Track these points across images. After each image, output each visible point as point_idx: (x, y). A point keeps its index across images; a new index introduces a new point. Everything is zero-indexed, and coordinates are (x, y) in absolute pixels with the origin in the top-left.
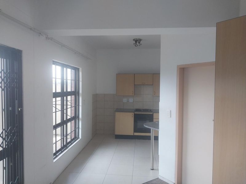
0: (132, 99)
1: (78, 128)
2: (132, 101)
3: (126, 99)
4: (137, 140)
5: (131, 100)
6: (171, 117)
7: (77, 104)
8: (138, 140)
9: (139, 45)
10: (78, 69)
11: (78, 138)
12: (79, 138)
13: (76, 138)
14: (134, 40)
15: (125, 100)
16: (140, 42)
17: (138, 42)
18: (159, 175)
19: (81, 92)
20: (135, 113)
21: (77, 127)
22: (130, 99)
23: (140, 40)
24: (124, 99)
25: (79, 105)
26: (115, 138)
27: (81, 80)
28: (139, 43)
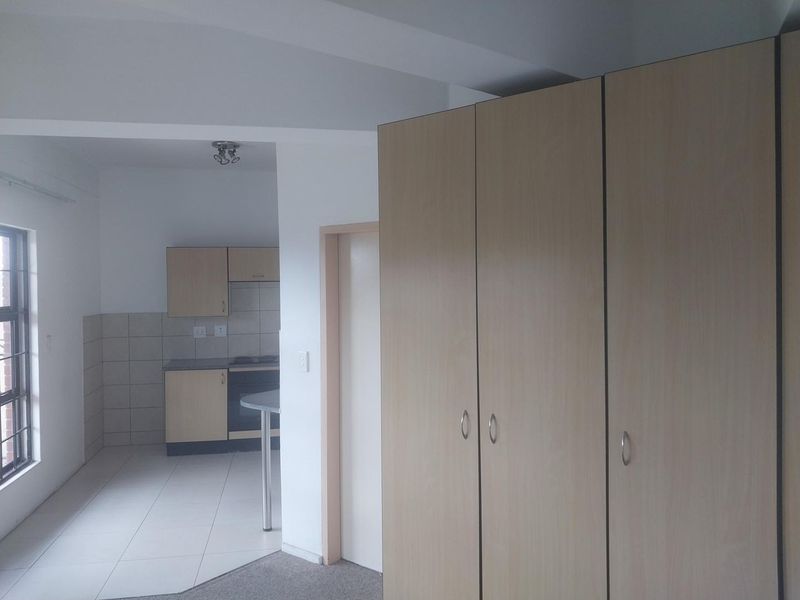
0: (224, 328)
1: (30, 427)
2: (224, 334)
3: (204, 328)
4: (238, 453)
5: (220, 330)
6: (308, 370)
7: (24, 350)
8: (243, 453)
9: (231, 160)
10: (25, 235)
11: (31, 460)
12: (34, 461)
13: (19, 462)
14: (215, 144)
15: (199, 331)
16: (235, 151)
17: (227, 151)
18: (284, 540)
19: (34, 307)
20: (231, 370)
21: (25, 425)
22: (217, 328)
23: (235, 146)
24: (196, 328)
25: (28, 353)
26: (169, 455)
27: (34, 268)
28: (232, 153)
